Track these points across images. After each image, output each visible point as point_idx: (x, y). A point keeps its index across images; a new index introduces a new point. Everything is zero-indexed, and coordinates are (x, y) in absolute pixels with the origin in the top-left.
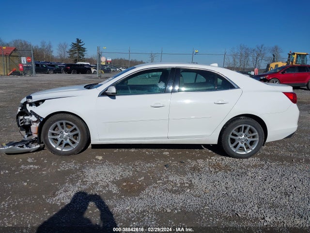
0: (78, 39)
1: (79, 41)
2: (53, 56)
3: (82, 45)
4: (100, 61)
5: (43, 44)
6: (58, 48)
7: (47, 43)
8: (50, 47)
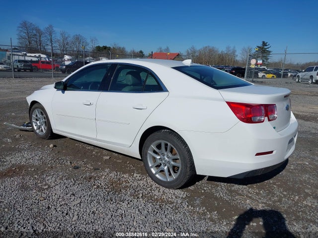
0: (264, 42)
1: (264, 44)
2: (237, 60)
3: (268, 48)
4: (250, 64)
5: (228, 48)
6: (241, 52)
7: (232, 48)
8: (234, 52)
